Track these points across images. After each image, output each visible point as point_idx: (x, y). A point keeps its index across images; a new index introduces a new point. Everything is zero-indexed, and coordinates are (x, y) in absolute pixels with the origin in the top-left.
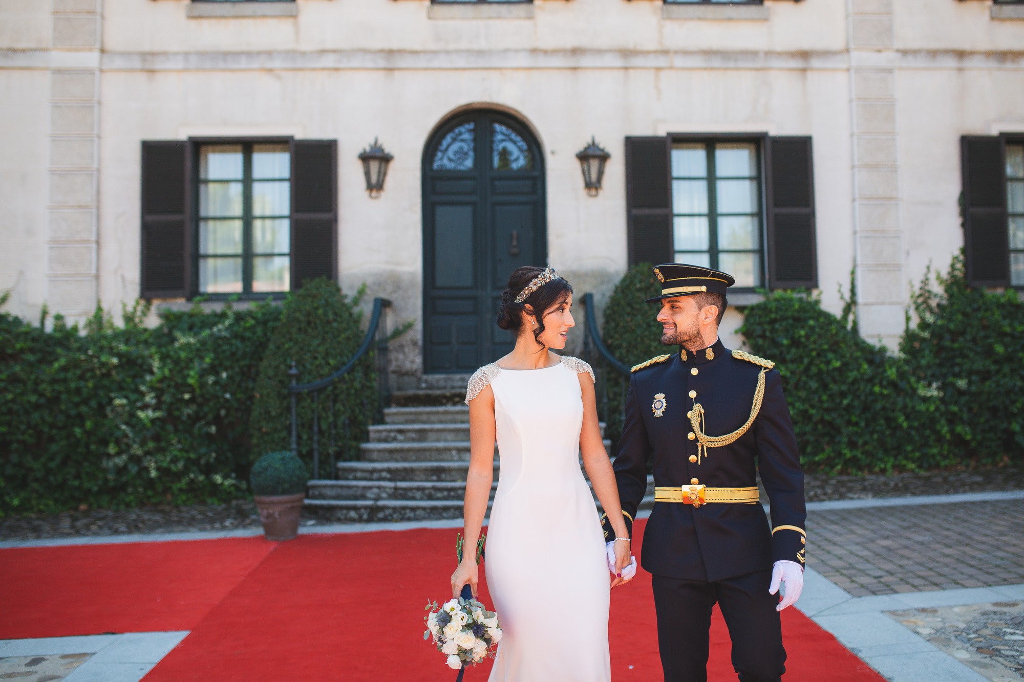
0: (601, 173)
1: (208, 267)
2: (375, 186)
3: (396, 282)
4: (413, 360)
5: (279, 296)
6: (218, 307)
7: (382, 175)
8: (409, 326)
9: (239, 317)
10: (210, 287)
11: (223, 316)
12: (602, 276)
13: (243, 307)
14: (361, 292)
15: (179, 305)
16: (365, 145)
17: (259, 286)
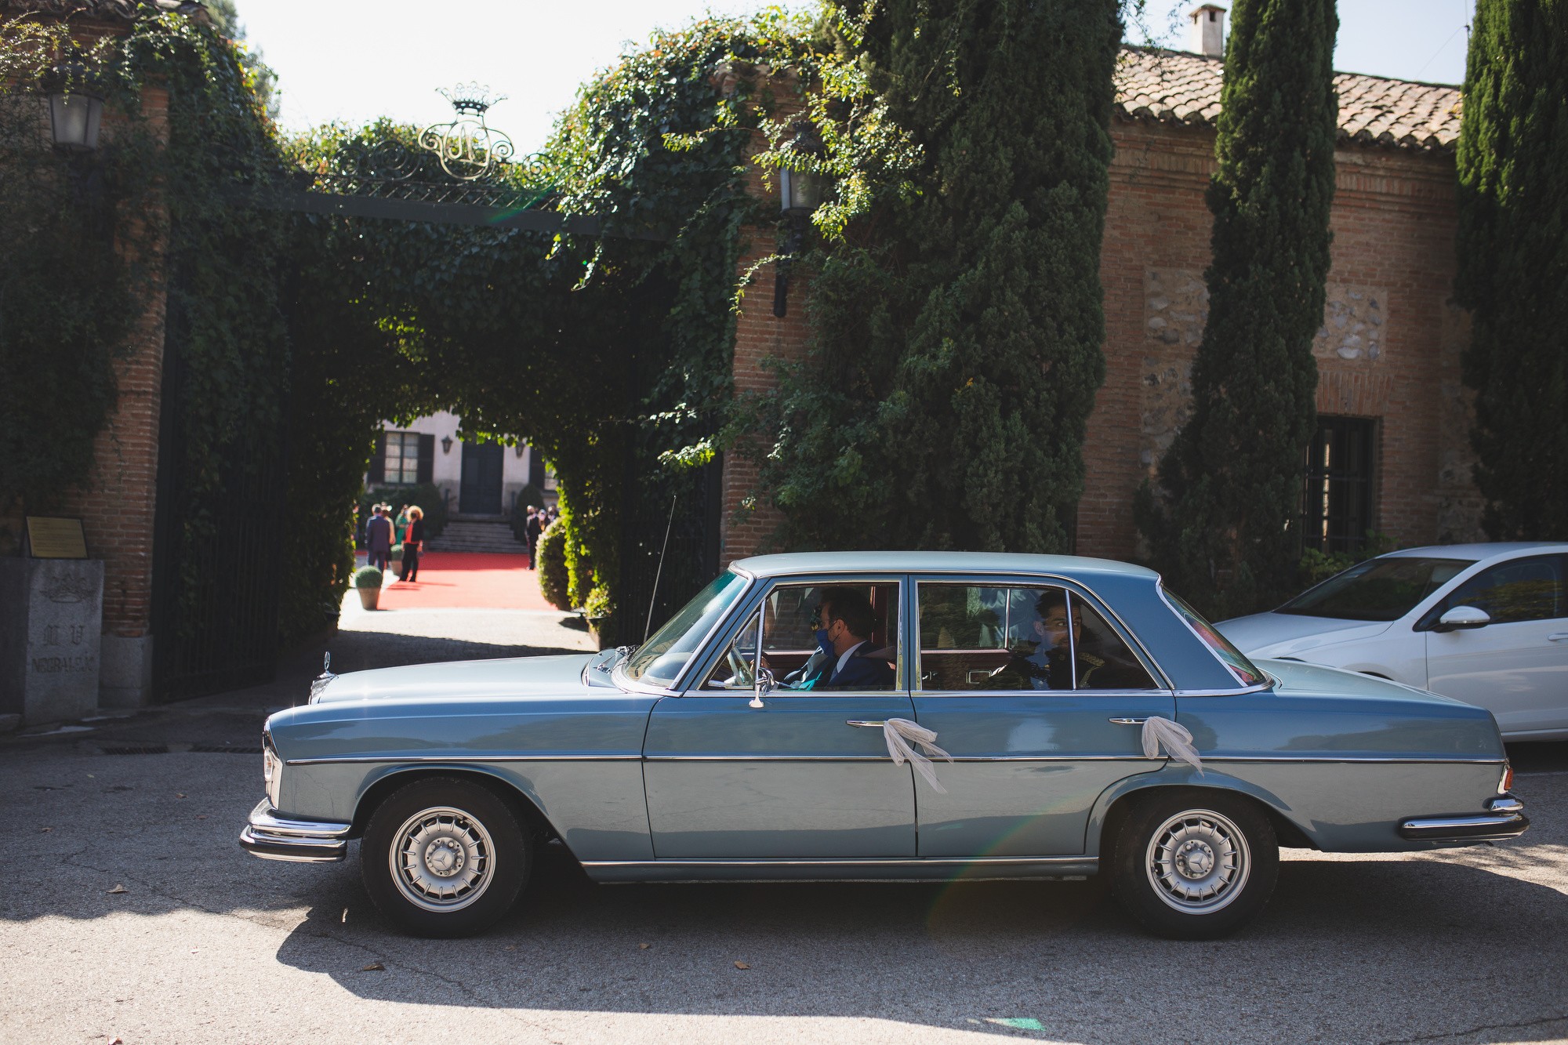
0: (522, 451)
1: (387, 473)
2: (446, 450)
3: (451, 482)
4: (456, 508)
5: (413, 484)
6: (393, 488)
7: (449, 447)
8: (455, 498)
9: (401, 491)
10: (387, 479)
11: (395, 491)
12: (519, 484)
13: (402, 488)
14: (441, 485)
15: (380, 486)
16: (443, 436)
17: (406, 480)
